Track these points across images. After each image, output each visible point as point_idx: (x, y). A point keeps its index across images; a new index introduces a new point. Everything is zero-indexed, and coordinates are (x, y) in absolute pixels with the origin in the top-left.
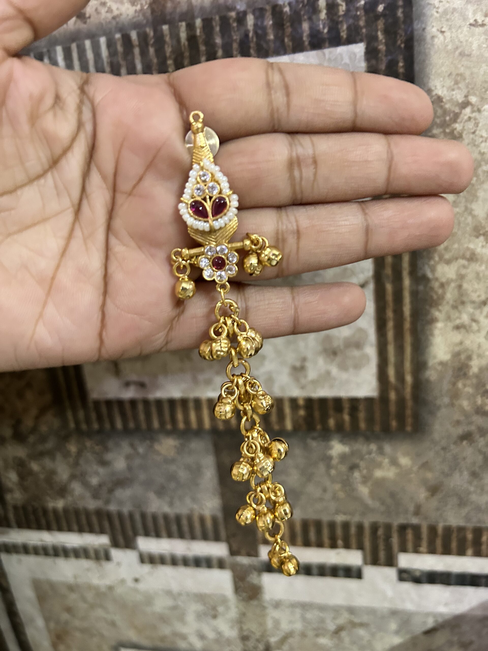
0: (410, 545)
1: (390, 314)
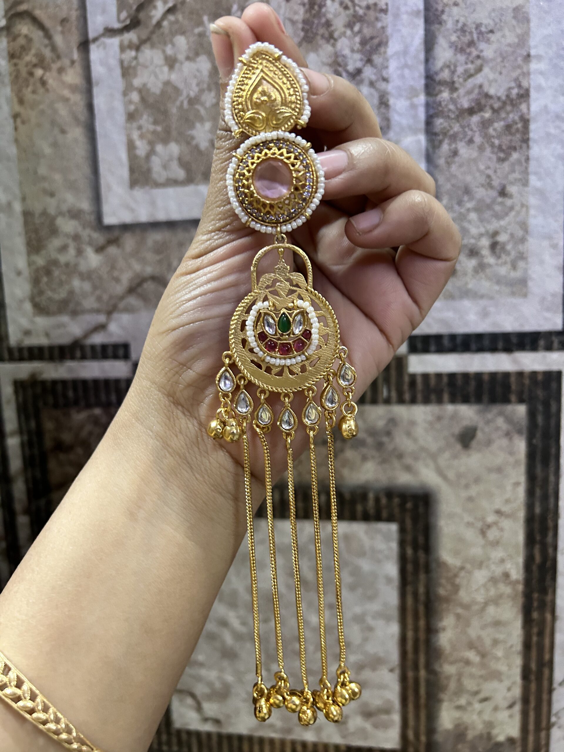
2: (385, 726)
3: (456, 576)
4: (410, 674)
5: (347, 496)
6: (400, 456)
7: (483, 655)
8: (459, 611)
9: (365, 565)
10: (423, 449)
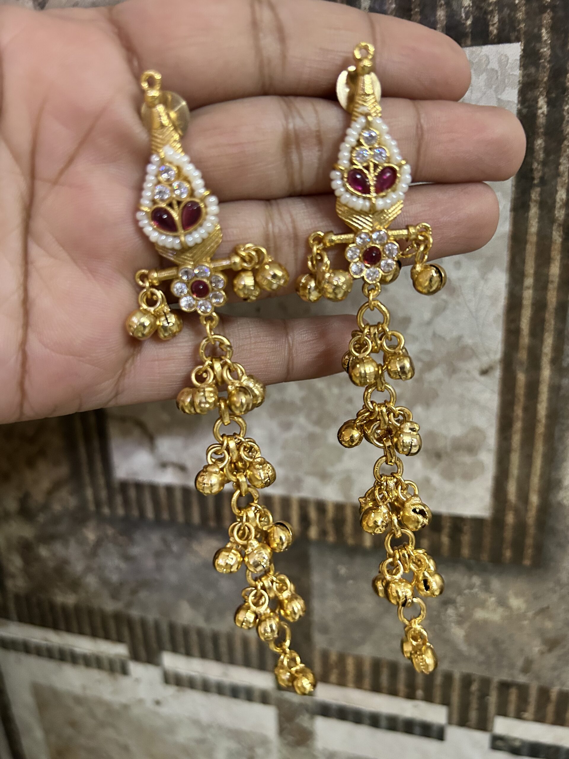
0: (512, 708)
1: (519, 411)
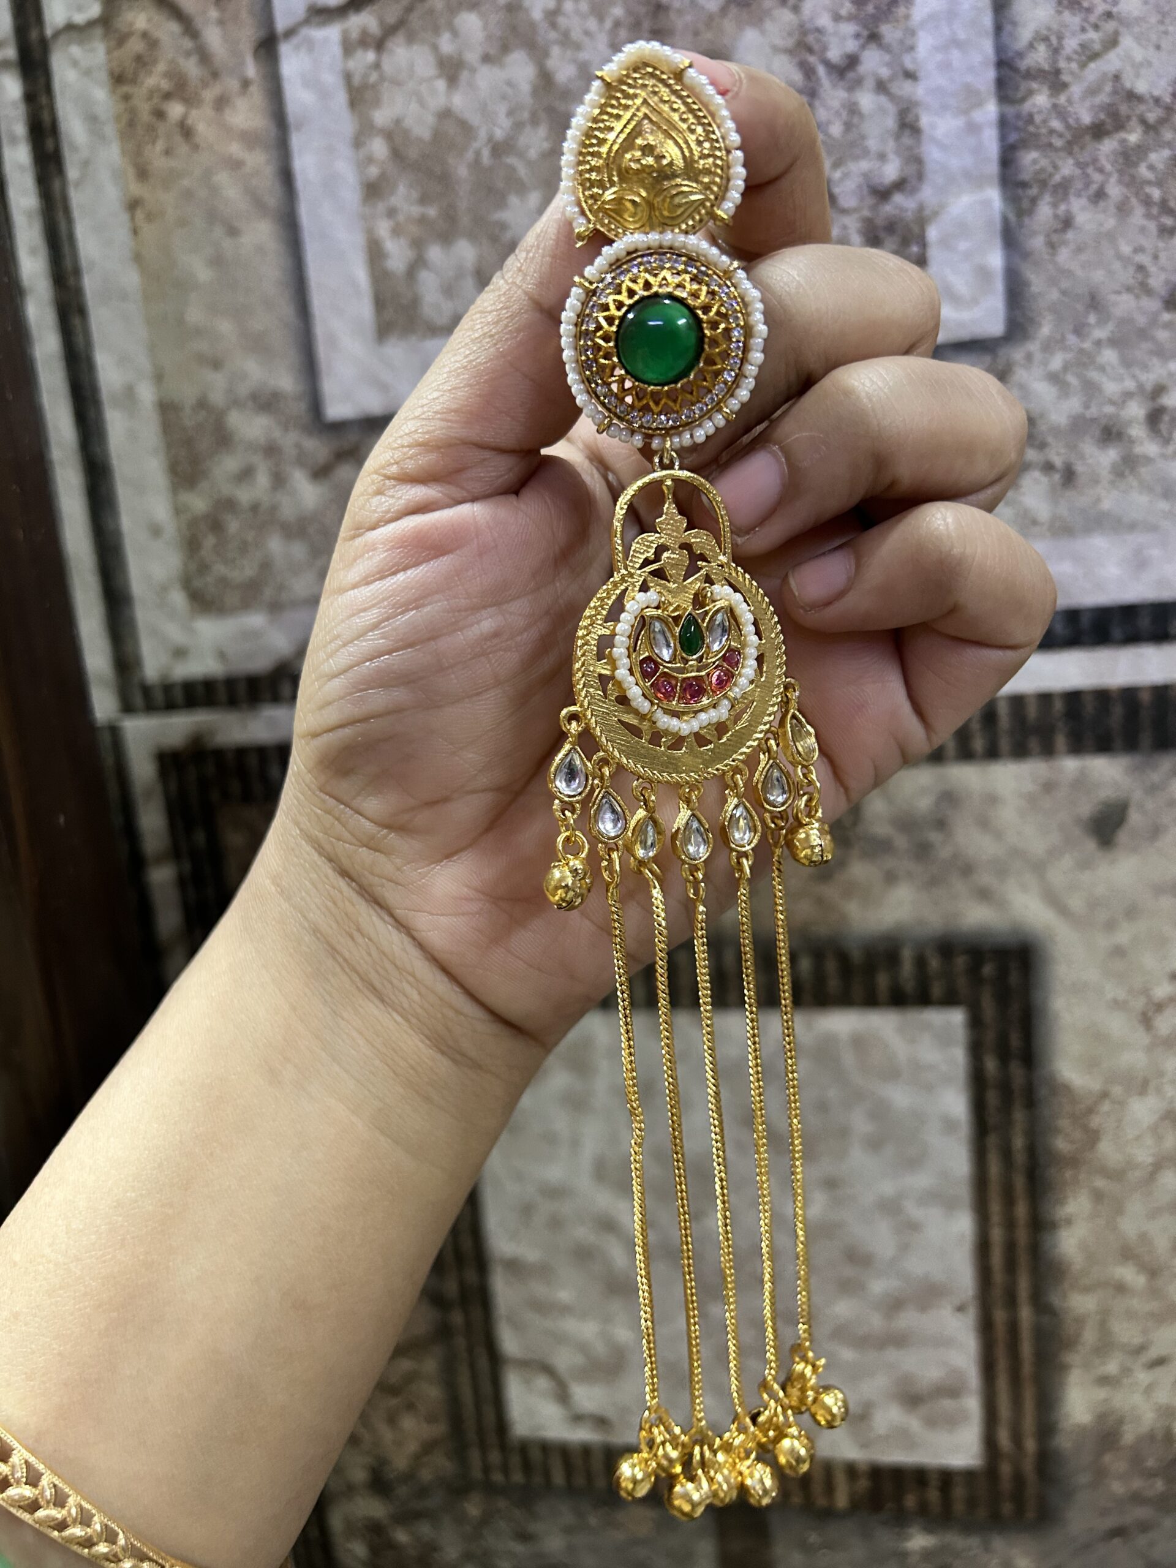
2: (952, 1421)
3: (1090, 1111)
4: (1000, 1316)
5: (857, 956)
6: (967, 870)
7: (1153, 1272)
8: (1100, 1183)
9: (900, 1097)
10: (1016, 853)
